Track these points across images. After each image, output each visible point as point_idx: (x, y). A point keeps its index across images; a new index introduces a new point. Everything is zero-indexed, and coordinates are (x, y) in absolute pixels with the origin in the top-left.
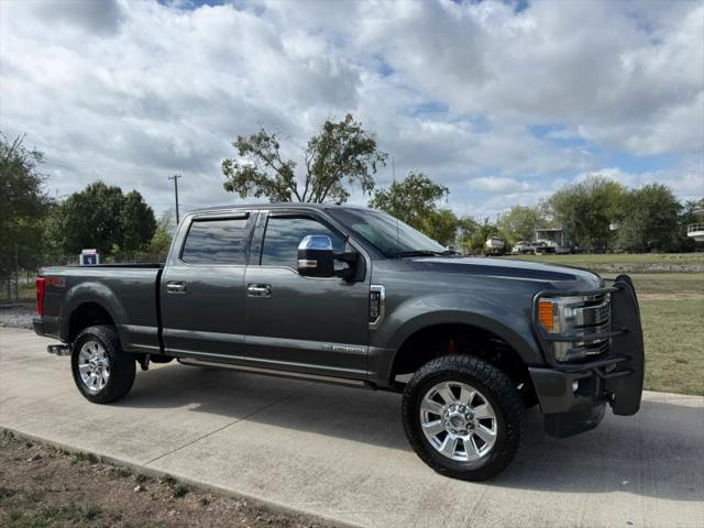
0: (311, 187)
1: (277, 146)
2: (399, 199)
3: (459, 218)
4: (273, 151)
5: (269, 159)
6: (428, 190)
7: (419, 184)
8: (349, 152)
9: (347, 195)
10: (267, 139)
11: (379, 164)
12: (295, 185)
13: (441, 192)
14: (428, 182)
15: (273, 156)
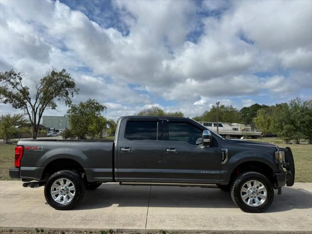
0: (38, 100)
1: (21, 79)
2: (83, 110)
3: (108, 120)
4: (18, 81)
5: (15, 85)
6: (98, 107)
7: (93, 104)
8: (62, 86)
9: (56, 106)
10: (15, 75)
11: (74, 93)
12: (30, 99)
13: (103, 108)
14: (97, 104)
15: (17, 83)
